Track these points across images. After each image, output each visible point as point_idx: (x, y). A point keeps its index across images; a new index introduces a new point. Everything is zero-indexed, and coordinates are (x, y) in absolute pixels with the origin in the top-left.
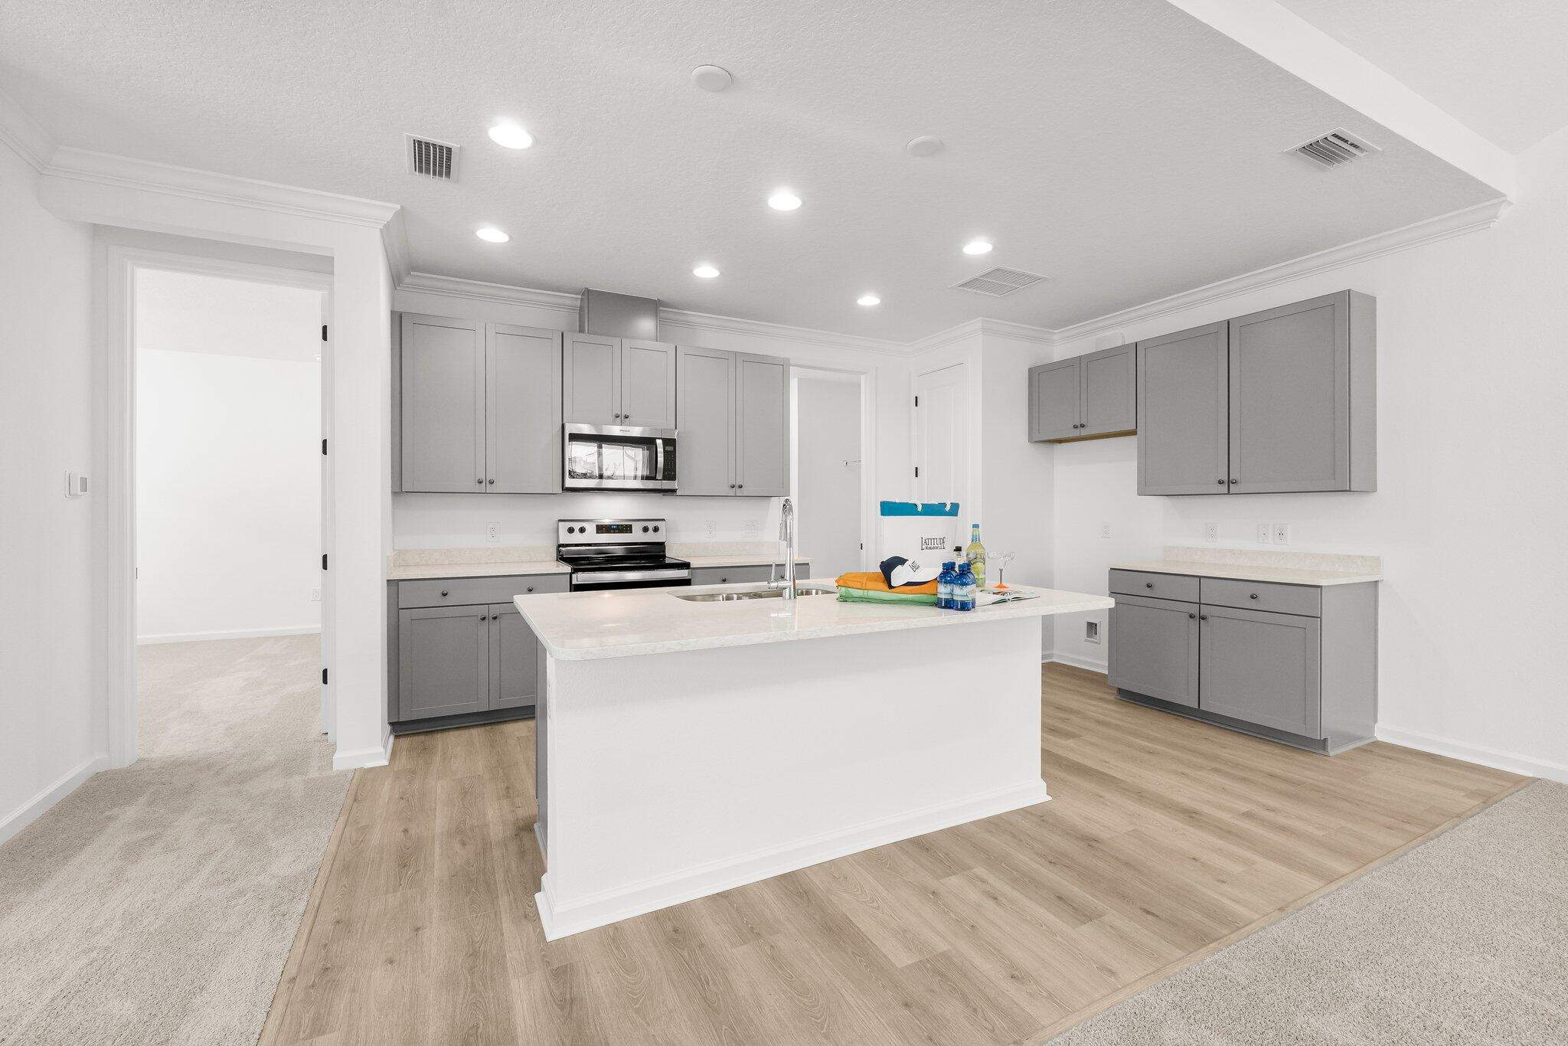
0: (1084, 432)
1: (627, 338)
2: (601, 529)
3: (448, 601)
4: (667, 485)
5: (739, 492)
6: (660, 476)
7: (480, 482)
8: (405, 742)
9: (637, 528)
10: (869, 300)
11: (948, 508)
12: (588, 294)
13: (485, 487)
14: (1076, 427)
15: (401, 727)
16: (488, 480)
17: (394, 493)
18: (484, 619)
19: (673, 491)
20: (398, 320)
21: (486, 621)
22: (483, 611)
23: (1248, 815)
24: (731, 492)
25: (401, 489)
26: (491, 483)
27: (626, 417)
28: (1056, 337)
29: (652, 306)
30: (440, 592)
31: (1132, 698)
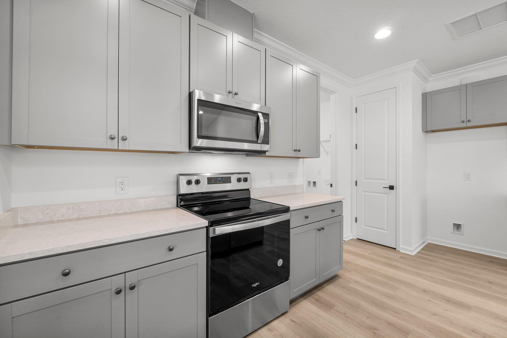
0: (469, 124)
2: (211, 180)
4: (263, 147)
5: (298, 154)
6: (260, 141)
7: (112, 138)
9: (234, 178)
13: (117, 144)
14: (463, 122)
16: (120, 136)
18: (120, 291)
19: (265, 152)
21: (122, 294)
22: (118, 282)
24: (293, 154)
26: (124, 139)
27: (236, 94)
28: (431, 79)
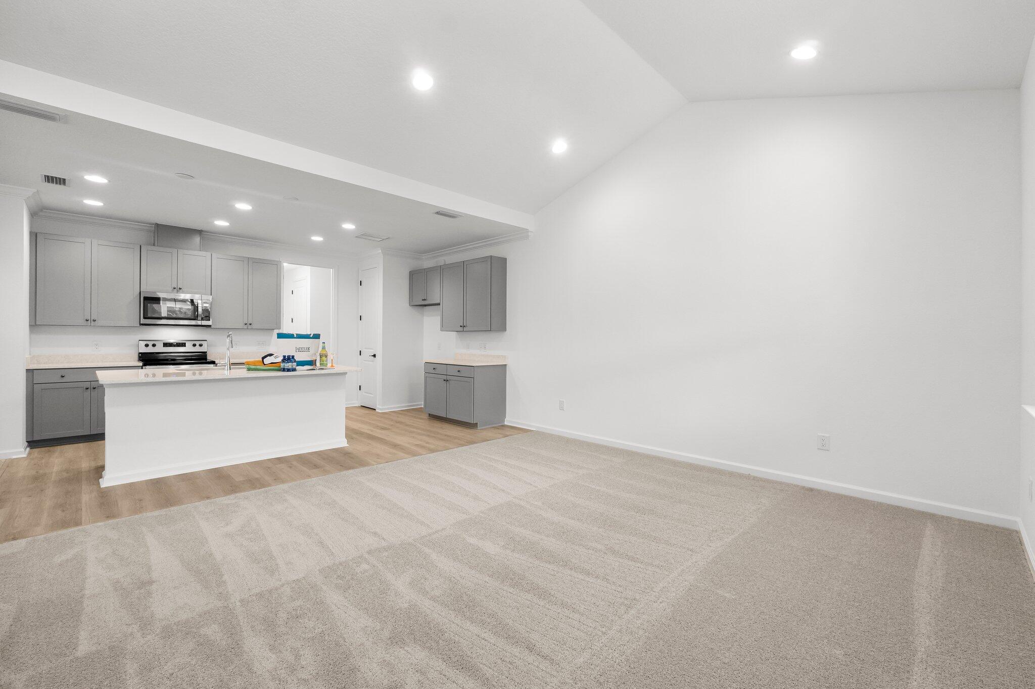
0: (426, 302)
1: (181, 249)
2: (166, 345)
3: (64, 380)
4: (205, 323)
5: (250, 327)
6: (200, 318)
7: (87, 320)
8: (36, 451)
9: (189, 344)
10: (317, 239)
11: (311, 336)
12: (158, 226)
13: (90, 322)
14: (423, 300)
15: (33, 443)
16: (92, 319)
17: (31, 326)
18: (87, 389)
19: (209, 326)
20: (34, 237)
21: (89, 390)
22: (87, 385)
23: (417, 445)
24: (245, 327)
25: (35, 325)
26: (94, 321)
27: (180, 289)
28: (423, 257)
29: (200, 232)
30: (60, 376)
31: (434, 417)
